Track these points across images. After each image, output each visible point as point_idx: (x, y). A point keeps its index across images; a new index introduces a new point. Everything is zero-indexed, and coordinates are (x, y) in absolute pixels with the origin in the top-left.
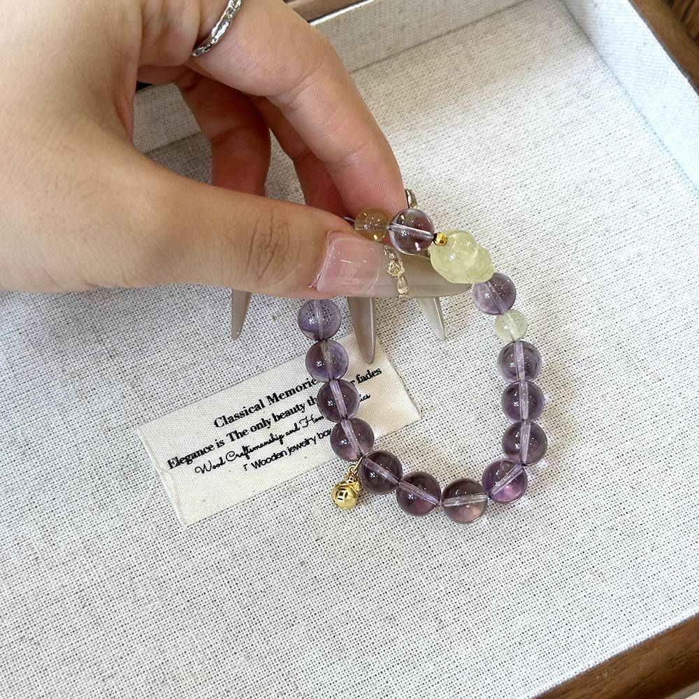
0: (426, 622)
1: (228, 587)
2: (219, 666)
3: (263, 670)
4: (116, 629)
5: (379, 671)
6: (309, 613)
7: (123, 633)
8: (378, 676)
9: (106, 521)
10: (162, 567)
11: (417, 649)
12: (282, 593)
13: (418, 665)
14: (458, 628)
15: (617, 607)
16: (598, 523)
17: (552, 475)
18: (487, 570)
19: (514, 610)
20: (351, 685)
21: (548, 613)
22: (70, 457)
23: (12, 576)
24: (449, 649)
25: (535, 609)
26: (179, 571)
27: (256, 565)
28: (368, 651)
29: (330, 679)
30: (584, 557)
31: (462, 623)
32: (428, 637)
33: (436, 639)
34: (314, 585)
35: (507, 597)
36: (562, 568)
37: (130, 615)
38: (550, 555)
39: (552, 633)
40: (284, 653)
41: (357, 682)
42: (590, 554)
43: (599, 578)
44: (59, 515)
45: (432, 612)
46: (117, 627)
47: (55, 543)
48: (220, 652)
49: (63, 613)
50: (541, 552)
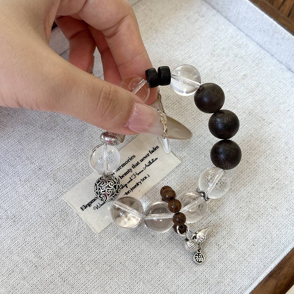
0: (213, 247)
1: (125, 255)
2: (132, 290)
3: (152, 287)
4: (82, 287)
5: (201, 273)
6: (163, 257)
7: (86, 288)
8: (201, 275)
9: (62, 241)
10: (93, 254)
11: (213, 259)
12: (149, 251)
13: (216, 266)
14: (226, 246)
15: (286, 219)
16: (267, 187)
17: (242, 172)
18: (230, 218)
19: (246, 232)
20: (191, 283)
21: (260, 229)
22: (36, 217)
23: (27, 277)
24: (226, 255)
25: (254, 229)
26: (101, 254)
27: (133, 242)
28: (193, 266)
29: (181, 283)
30: (266, 202)
31: (228, 243)
32: (216, 253)
33: (219, 253)
34: (161, 244)
35: (242, 227)
36: (259, 209)
37: (86, 279)
38: (253, 205)
39: (265, 237)
40: (158, 277)
41: (193, 281)
42: (268, 200)
43: (275, 209)
44: (40, 244)
45: (214, 242)
46: (82, 286)
47: (42, 257)
48: (131, 285)
49: (56, 287)
50: (249, 205)
